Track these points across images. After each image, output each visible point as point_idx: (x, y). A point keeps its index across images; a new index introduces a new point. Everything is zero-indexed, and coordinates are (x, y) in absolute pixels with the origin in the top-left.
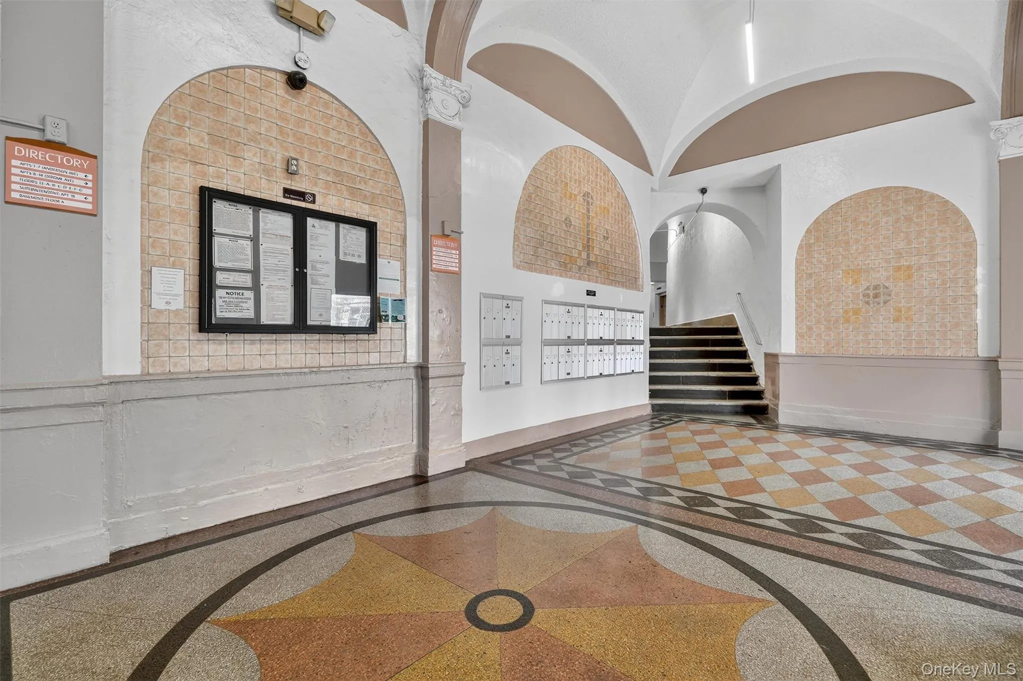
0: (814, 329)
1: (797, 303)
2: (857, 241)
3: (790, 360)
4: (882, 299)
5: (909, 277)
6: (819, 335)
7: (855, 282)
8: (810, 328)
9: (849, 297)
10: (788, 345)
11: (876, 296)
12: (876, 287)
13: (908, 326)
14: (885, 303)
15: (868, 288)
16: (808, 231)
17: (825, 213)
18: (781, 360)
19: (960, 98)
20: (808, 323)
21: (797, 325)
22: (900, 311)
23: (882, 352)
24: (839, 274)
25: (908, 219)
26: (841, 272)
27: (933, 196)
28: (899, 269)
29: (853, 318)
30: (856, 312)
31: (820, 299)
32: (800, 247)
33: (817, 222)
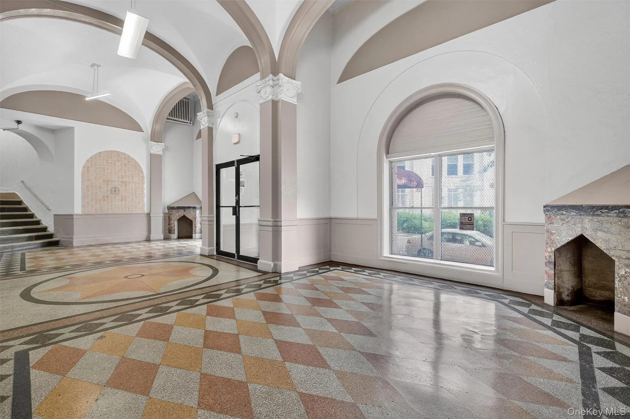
0: (90, 203)
1: (82, 191)
2: (108, 169)
3: (80, 217)
4: (117, 192)
5: (126, 185)
6: (93, 206)
7: (107, 185)
8: (88, 203)
9: (105, 191)
10: (78, 210)
11: (115, 191)
12: (115, 188)
13: (125, 203)
14: (118, 194)
15: (112, 188)
16: (88, 161)
17: (96, 155)
18: (74, 217)
19: (139, 129)
20: (87, 200)
21: (82, 201)
22: (123, 197)
23: (117, 212)
24: (101, 181)
25: (125, 165)
26: (101, 180)
27: (133, 159)
28: (122, 182)
29: (106, 199)
30: (108, 197)
31: (93, 190)
32: (84, 167)
33: (91, 158)
